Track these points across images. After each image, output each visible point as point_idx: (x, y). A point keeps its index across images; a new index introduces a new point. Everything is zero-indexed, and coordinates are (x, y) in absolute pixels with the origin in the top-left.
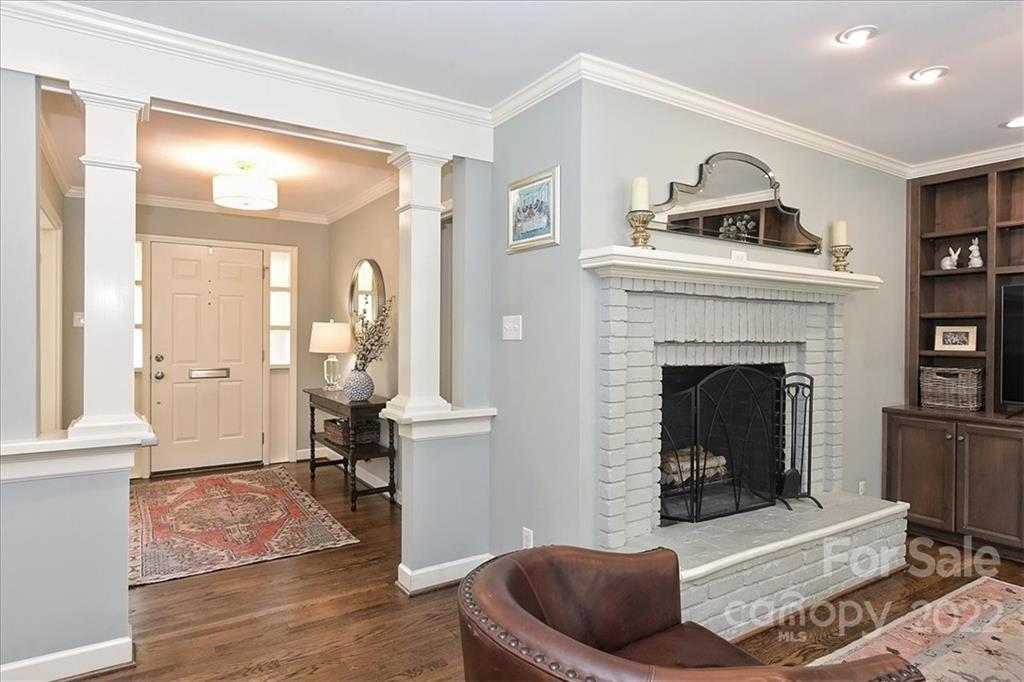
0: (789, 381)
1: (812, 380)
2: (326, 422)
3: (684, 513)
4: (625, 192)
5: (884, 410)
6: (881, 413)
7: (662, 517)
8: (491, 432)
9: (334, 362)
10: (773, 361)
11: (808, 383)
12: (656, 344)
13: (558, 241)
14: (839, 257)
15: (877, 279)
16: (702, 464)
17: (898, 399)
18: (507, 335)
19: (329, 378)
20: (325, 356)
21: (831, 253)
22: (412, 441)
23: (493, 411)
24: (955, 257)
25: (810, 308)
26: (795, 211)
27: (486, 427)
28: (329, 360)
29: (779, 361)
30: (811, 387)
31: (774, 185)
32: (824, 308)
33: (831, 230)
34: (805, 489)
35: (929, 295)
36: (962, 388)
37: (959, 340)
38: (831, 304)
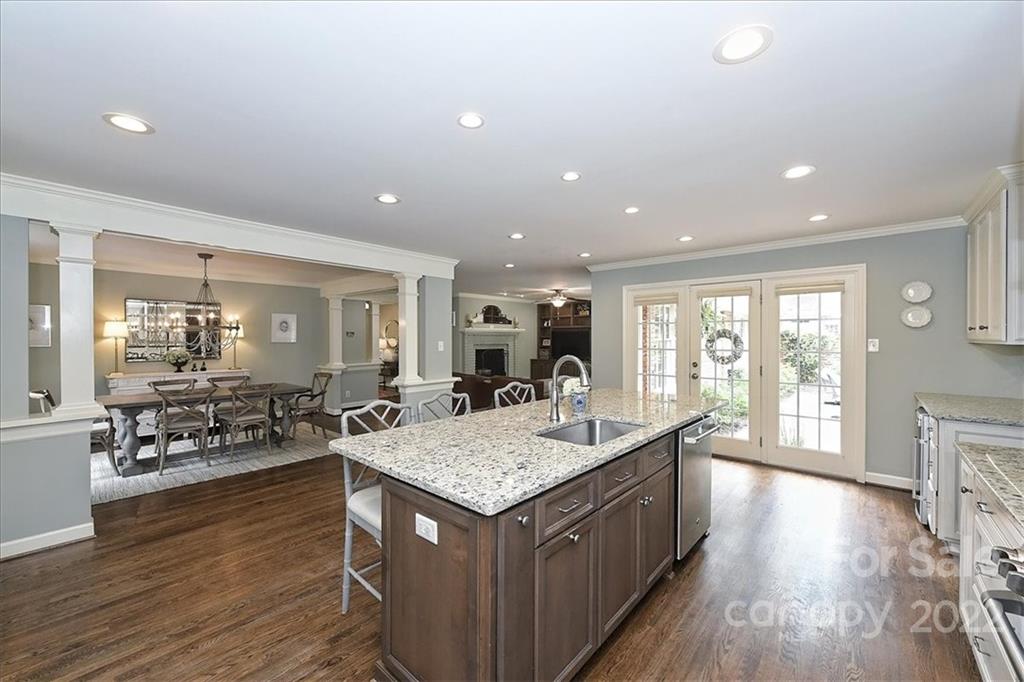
0: (505, 352)
1: (508, 352)
5: (532, 359)
6: (530, 360)
14: (516, 325)
24: (546, 323)
25: (510, 336)
29: (502, 348)
30: (508, 354)
33: (515, 318)
35: (542, 332)
36: (546, 353)
37: (547, 343)
38: (515, 336)
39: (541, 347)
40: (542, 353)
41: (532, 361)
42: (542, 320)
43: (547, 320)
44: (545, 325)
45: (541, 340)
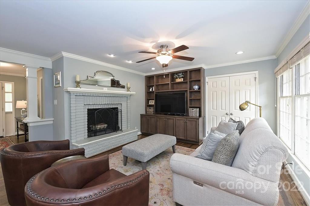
0: (119, 110)
1: (121, 110)
2: (20, 125)
3: (94, 135)
4: (75, 78)
5: (141, 114)
6: (140, 115)
7: (88, 136)
8: (53, 124)
9: (24, 110)
10: (115, 107)
11: (120, 110)
12: (84, 105)
13: (61, 86)
14: (128, 89)
15: (135, 93)
16: (96, 126)
17: (144, 113)
18: (55, 104)
19: (22, 114)
20: (22, 109)
21: (127, 88)
22: (30, 126)
23: (53, 119)
24: (151, 89)
25: (123, 98)
26: (118, 81)
27: (52, 122)
28: (22, 110)
29: (117, 107)
30: (121, 111)
31: (113, 76)
32: (126, 98)
33: (127, 84)
34: (120, 129)
35: (149, 95)
36: (151, 110)
37: (152, 102)
38: (127, 97)
39: (148, 106)
40: (148, 109)
41: (142, 116)
42: (148, 86)
43: (152, 86)
44: (151, 90)
45: (148, 100)
